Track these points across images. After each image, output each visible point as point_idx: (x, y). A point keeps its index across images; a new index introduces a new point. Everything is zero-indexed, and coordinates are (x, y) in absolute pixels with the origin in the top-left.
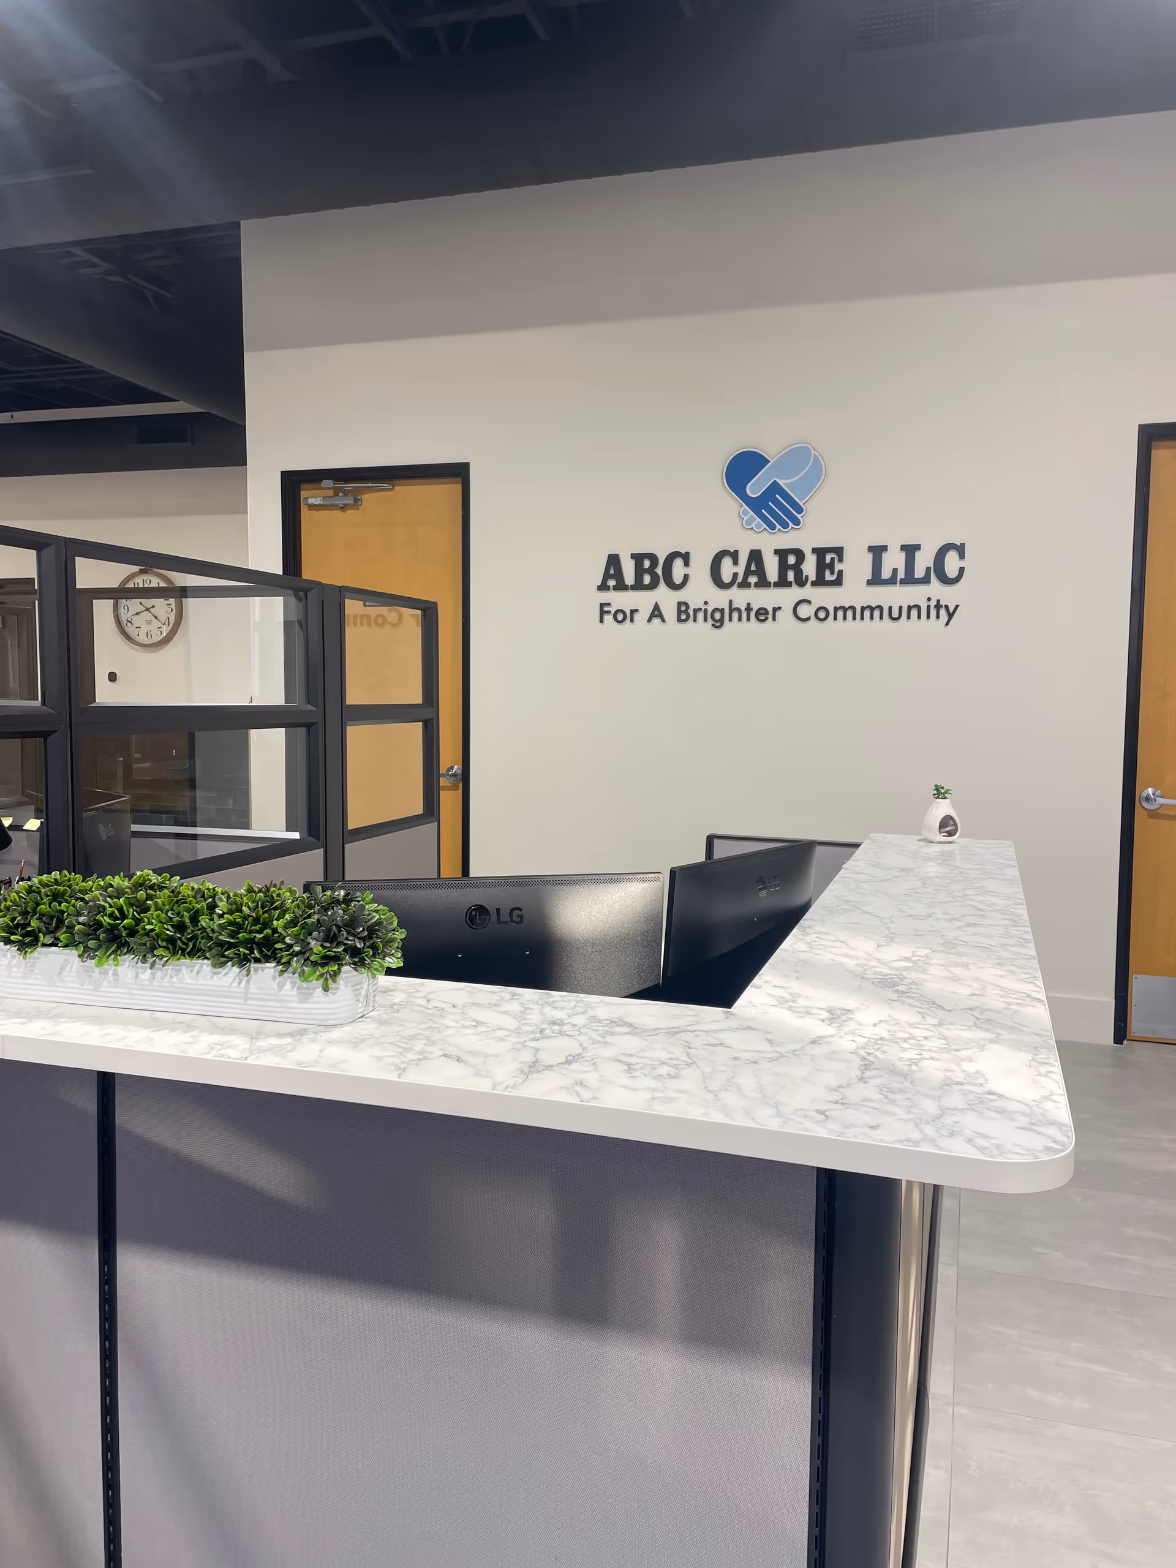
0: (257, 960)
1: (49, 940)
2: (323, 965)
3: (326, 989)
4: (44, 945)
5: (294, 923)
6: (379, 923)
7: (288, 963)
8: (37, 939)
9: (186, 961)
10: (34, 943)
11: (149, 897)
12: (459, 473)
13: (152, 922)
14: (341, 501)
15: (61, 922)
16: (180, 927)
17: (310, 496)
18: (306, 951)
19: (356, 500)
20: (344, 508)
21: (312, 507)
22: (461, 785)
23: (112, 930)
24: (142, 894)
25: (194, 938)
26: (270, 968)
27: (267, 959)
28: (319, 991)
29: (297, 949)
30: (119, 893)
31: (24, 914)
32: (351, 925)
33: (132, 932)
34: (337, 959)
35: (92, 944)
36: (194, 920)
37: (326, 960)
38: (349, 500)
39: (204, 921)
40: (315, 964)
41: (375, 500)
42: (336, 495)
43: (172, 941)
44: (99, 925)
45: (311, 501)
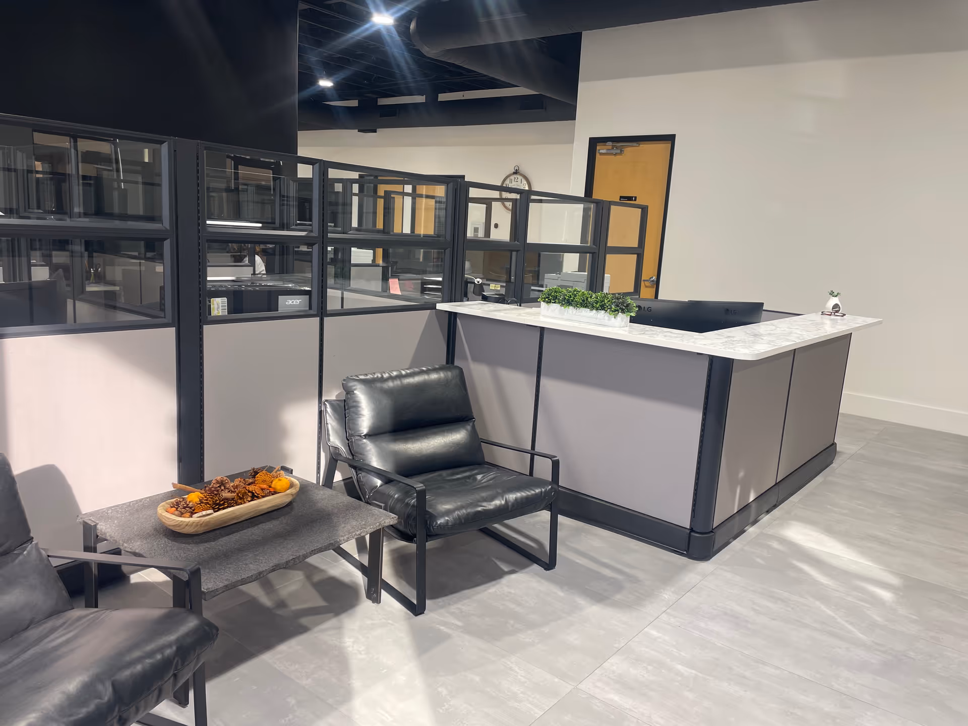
0: (600, 310)
1: (554, 301)
2: (615, 312)
3: (615, 318)
4: (553, 303)
5: (609, 301)
6: (630, 304)
7: (606, 311)
8: (551, 301)
9: (585, 309)
10: (550, 302)
11: (577, 293)
12: (670, 139)
13: (577, 299)
14: (614, 151)
15: (556, 298)
16: (583, 301)
17: (601, 149)
18: (610, 308)
19: (621, 151)
20: (616, 154)
21: (601, 154)
22: (655, 286)
23: (568, 300)
24: (575, 292)
25: (586, 303)
26: (603, 312)
27: (603, 310)
28: (613, 318)
29: (609, 307)
30: (570, 292)
31: (548, 295)
32: (623, 303)
33: (572, 301)
34: (617, 310)
35: (563, 303)
36: (587, 299)
37: (616, 311)
38: (619, 151)
39: (589, 299)
40: (613, 311)
41: (630, 150)
42: (613, 148)
43: (581, 304)
44: (565, 298)
45: (601, 151)
